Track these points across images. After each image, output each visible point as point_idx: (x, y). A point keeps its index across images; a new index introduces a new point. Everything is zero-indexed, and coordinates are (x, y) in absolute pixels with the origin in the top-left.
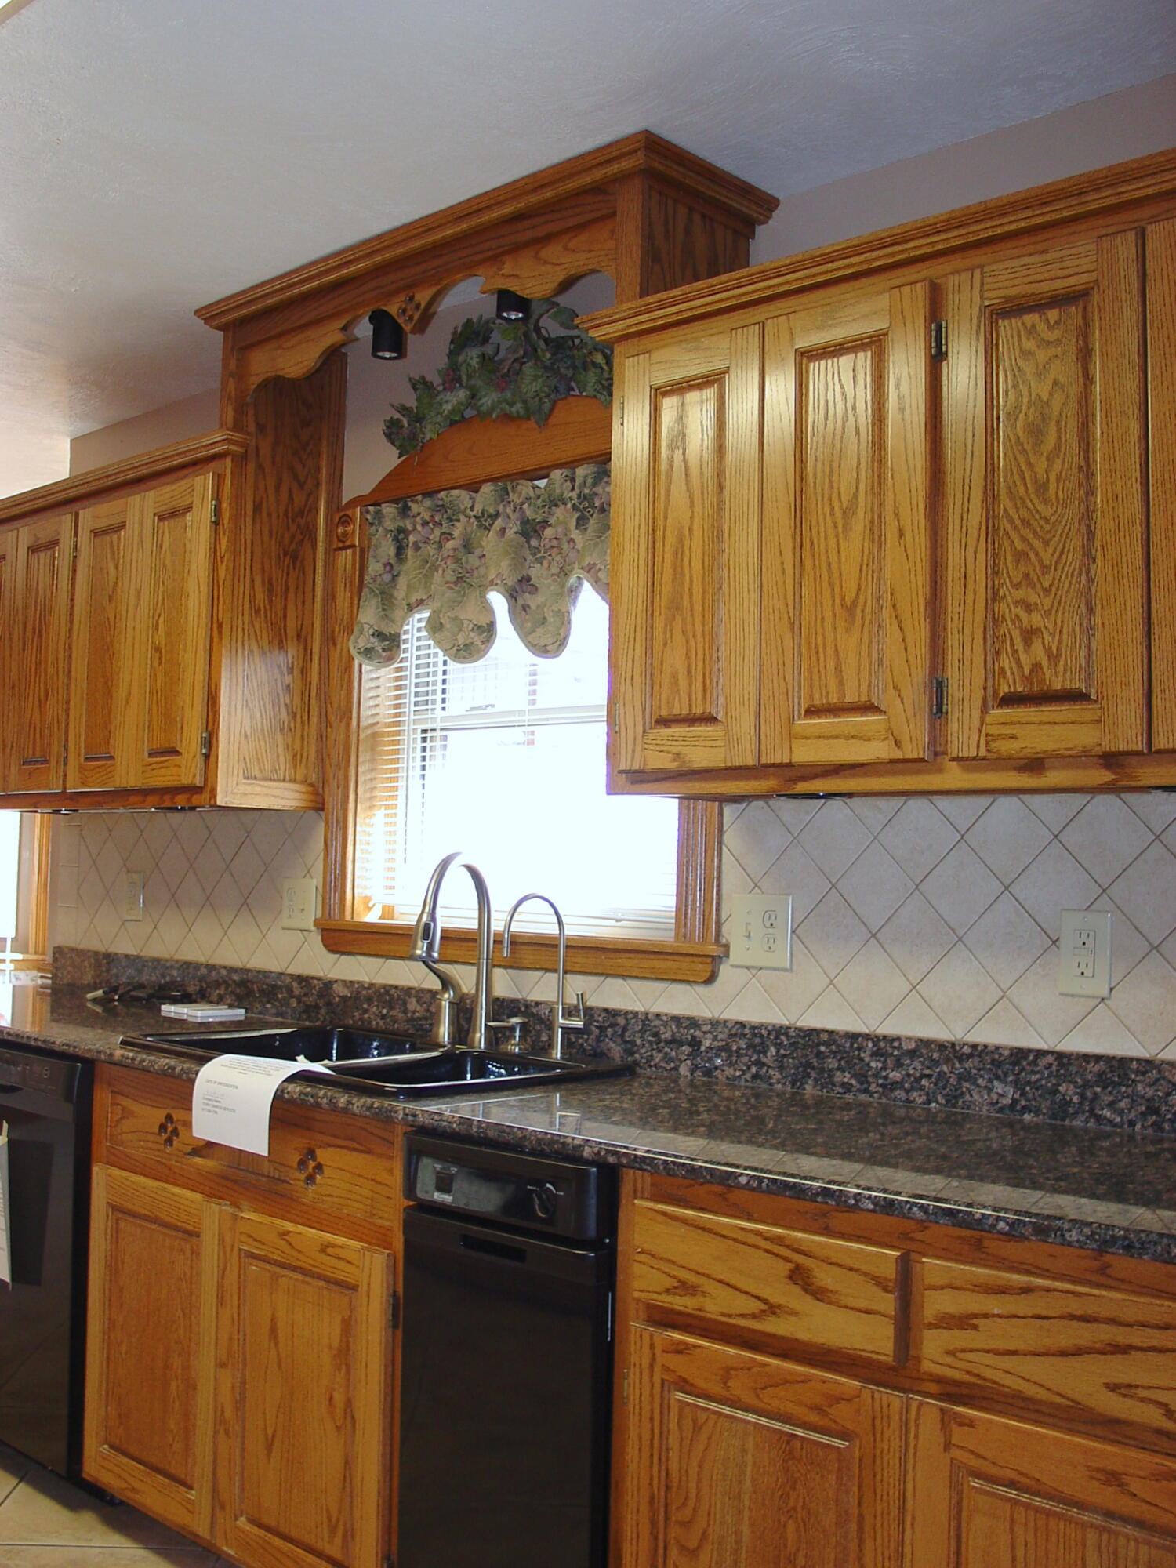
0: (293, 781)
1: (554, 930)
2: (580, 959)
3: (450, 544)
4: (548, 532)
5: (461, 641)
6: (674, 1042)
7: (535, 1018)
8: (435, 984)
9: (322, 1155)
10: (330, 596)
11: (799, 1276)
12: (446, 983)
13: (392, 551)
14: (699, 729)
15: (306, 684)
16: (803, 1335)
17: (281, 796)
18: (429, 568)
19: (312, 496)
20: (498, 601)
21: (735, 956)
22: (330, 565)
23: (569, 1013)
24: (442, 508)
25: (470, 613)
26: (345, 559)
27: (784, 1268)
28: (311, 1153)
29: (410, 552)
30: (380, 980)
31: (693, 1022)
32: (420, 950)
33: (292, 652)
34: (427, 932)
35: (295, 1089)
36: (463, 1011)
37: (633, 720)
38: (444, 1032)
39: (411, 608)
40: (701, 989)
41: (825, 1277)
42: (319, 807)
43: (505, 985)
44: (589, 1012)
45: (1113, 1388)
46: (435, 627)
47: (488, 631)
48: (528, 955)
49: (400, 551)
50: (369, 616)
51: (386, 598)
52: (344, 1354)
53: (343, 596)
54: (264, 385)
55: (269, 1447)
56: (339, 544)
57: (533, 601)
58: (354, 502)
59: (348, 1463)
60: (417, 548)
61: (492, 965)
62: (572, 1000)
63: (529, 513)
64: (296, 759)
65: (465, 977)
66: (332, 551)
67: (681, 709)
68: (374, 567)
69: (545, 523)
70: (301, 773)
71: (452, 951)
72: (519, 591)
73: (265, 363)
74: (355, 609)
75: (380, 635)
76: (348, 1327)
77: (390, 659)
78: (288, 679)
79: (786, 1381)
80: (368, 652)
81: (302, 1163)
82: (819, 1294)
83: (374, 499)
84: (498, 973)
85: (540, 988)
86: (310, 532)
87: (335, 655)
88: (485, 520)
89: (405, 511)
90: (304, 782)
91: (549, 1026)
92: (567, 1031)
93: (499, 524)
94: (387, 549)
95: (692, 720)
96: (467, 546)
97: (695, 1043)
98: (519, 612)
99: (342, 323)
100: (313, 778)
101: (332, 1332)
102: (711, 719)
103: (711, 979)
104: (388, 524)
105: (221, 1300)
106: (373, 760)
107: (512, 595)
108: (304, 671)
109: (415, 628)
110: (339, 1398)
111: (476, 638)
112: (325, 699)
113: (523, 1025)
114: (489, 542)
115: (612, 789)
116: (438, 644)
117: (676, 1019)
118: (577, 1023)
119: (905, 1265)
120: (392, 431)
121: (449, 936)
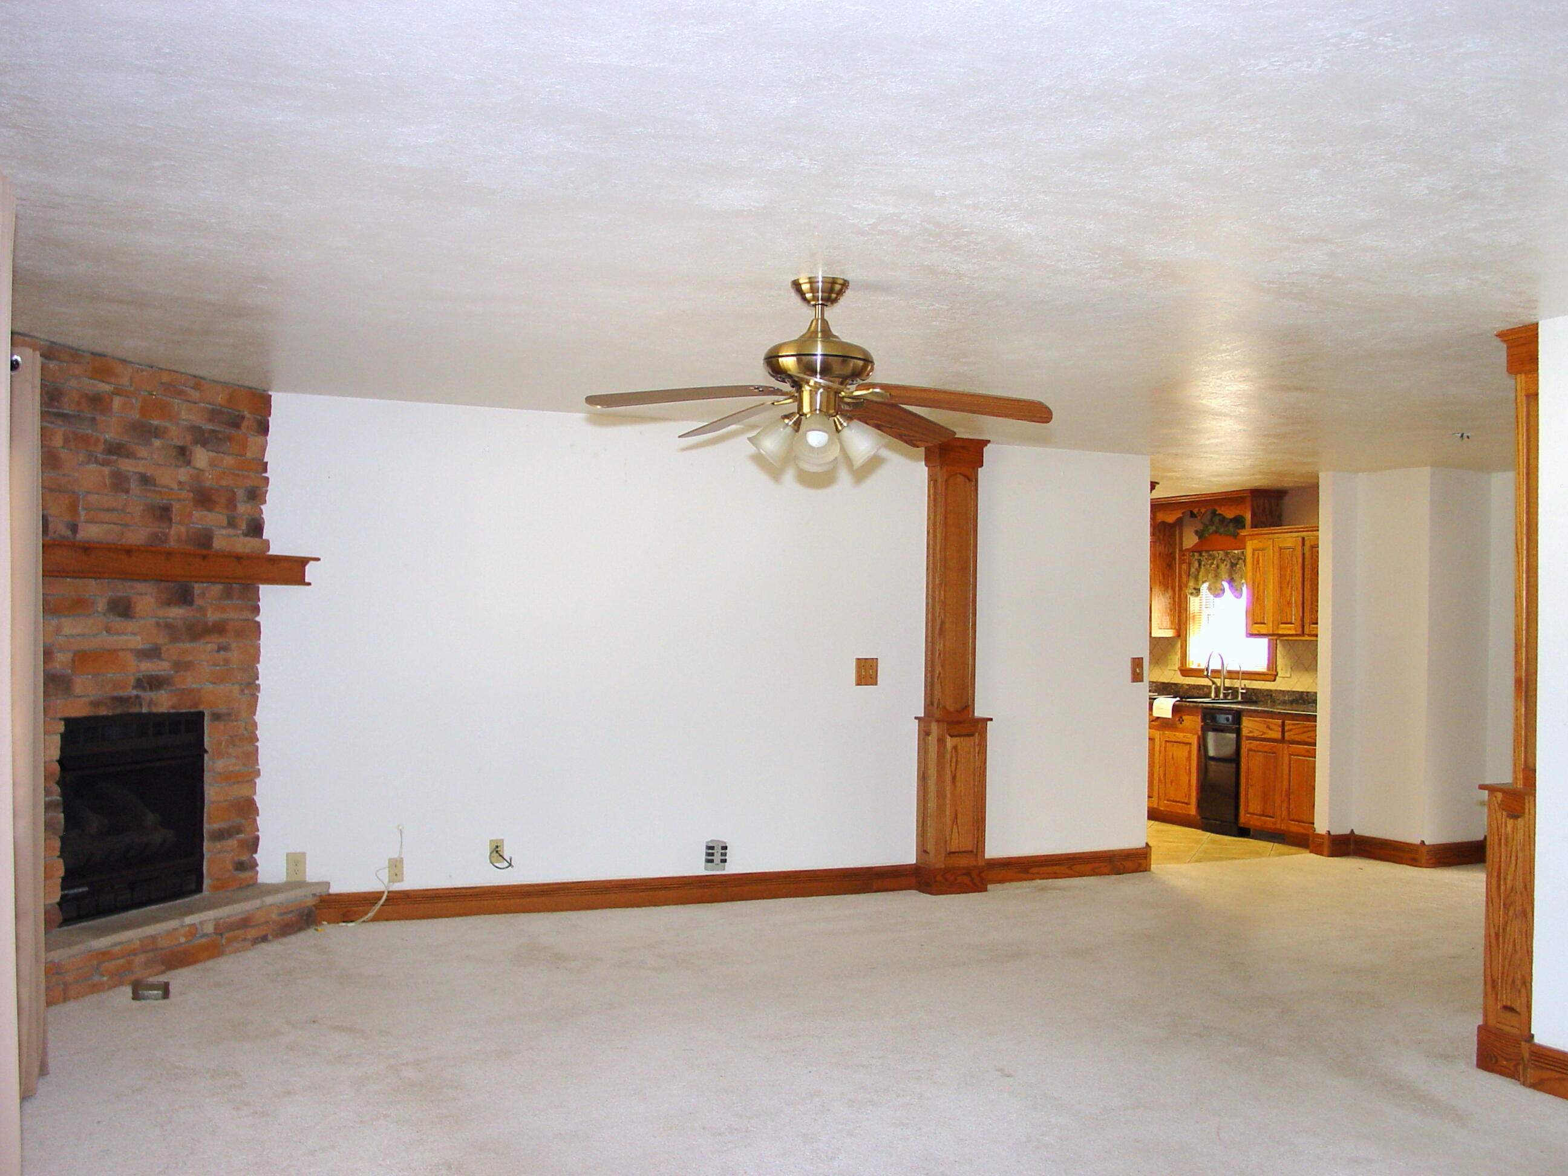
0: (1171, 629)
1: (1239, 669)
2: (1246, 676)
3: (1213, 566)
4: (1238, 566)
5: (1217, 593)
6: (1267, 695)
7: (1234, 691)
8: (1210, 683)
9: (1184, 717)
10: (1180, 575)
11: (1268, 727)
12: (1214, 683)
13: (1197, 565)
14: (1263, 625)
15: (1175, 601)
16: (1268, 737)
17: (1169, 633)
18: (1208, 572)
19: (1174, 548)
20: (1225, 585)
21: (1279, 675)
22: (1180, 568)
23: (1242, 689)
24: (1210, 555)
25: (1218, 585)
26: (1184, 566)
27: (1265, 726)
28: (1181, 717)
29: (1202, 567)
30: (1196, 683)
31: (1271, 691)
32: (1205, 673)
33: (1170, 593)
34: (1207, 670)
35: (1178, 703)
36: (1217, 689)
37: (1250, 623)
38: (1213, 695)
39: (1203, 582)
40: (1272, 683)
41: (1272, 726)
42: (1179, 636)
43: (1228, 683)
44: (1248, 689)
45: (1309, 737)
46: (1209, 589)
47: (1223, 590)
48: (1234, 676)
49: (1200, 565)
50: (1191, 584)
51: (1196, 579)
52: (1189, 759)
53: (1184, 577)
54: (1160, 523)
55: (1171, 783)
56: (1182, 562)
57: (1235, 584)
58: (1187, 550)
59: (1190, 781)
60: (1204, 565)
61: (1225, 678)
62: (1243, 686)
63: (1233, 561)
64: (1172, 623)
65: (1218, 681)
66: (1180, 564)
67: (1259, 621)
68: (1193, 570)
69: (1237, 564)
70: (1173, 627)
71: (1216, 675)
72: (1231, 581)
73: (1161, 516)
74: (1188, 581)
75: (1195, 589)
76: (1190, 752)
77: (1198, 595)
78: (1169, 601)
79: (1265, 746)
80: (1192, 594)
81: (1179, 720)
82: (1271, 729)
83: (1193, 550)
84: (1226, 680)
85: (1237, 684)
86: (1174, 559)
87: (1182, 593)
88: (1223, 561)
89: (1201, 555)
90: (1175, 629)
91: (1237, 692)
92: (1242, 693)
93: (1225, 563)
94: (1196, 564)
95: (1261, 623)
96: (1218, 567)
97: (1271, 696)
98: (1231, 587)
99: (1183, 511)
100: (1177, 627)
101: (1186, 754)
102: (1264, 623)
103: (1274, 680)
104: (1196, 557)
105: (1160, 752)
106: (1194, 623)
107: (1229, 583)
108: (1173, 598)
109: (1204, 587)
110: (1188, 767)
111: (1221, 592)
112: (1180, 606)
113: (1232, 693)
114: (1223, 566)
115: (1247, 637)
116: (1211, 594)
117: (1267, 690)
118: (1244, 691)
119: (1283, 723)
120: (1196, 532)
121: (1213, 671)
